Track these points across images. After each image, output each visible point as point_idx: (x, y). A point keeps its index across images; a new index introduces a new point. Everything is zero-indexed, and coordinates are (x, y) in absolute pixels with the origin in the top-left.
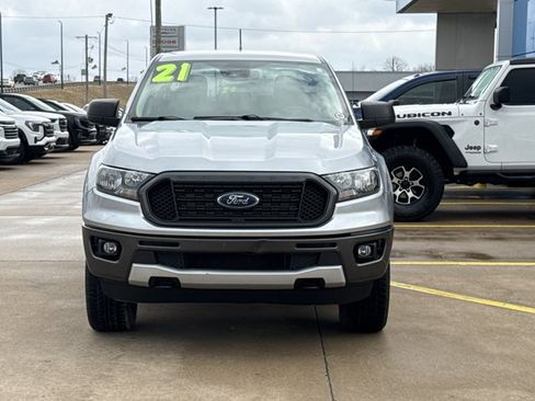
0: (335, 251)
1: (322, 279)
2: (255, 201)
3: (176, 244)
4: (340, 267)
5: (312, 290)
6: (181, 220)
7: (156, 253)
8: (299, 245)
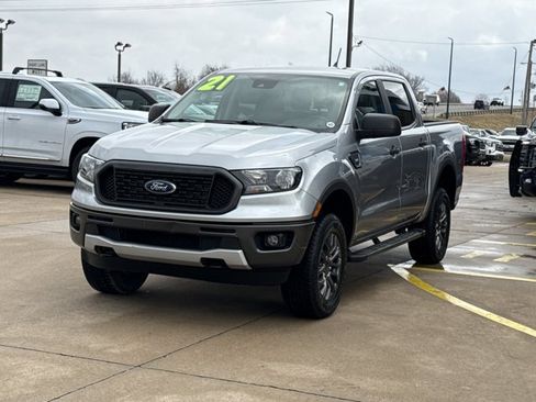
0: (234, 237)
1: (223, 261)
2: (172, 188)
3: (111, 220)
4: (240, 251)
5: (214, 269)
6: (118, 200)
7: (99, 226)
8: (203, 229)
